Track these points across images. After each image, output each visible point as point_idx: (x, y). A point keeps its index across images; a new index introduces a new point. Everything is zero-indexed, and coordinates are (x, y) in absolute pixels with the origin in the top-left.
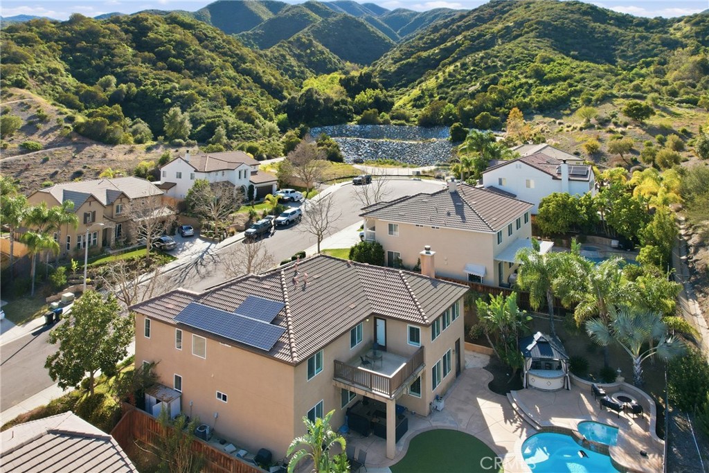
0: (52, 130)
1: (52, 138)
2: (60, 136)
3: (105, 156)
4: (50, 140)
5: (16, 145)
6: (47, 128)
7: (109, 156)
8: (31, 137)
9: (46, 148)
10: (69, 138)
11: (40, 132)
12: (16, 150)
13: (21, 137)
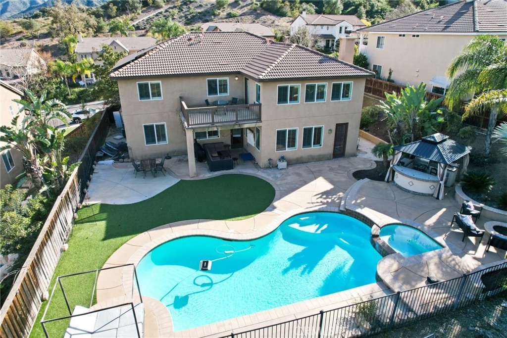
0: (247, 5)
1: (246, 10)
2: (250, 9)
3: (273, 22)
4: (244, 11)
5: (225, 13)
6: (245, 4)
7: (276, 23)
8: (234, 9)
9: (240, 16)
10: (255, 10)
11: (240, 6)
12: (224, 16)
13: (229, 9)
